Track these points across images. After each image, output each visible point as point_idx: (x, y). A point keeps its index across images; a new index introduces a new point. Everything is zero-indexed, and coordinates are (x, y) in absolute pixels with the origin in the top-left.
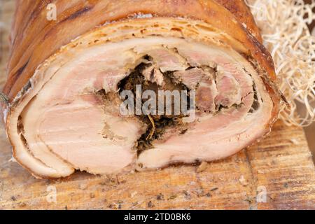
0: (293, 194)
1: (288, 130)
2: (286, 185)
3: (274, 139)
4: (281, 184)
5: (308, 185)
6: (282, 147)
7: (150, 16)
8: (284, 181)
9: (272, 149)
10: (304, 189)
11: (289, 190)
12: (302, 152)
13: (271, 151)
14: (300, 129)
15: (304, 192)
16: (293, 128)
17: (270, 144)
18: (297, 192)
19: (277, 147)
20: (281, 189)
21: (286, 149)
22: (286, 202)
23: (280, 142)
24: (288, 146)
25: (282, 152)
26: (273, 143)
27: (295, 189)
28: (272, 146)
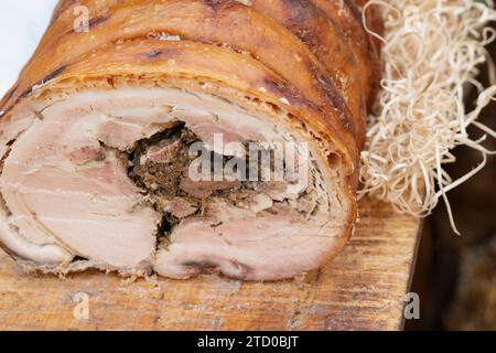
0: (359, 309)
1: (397, 219)
2: (355, 296)
3: (371, 230)
4: (351, 293)
5: (386, 301)
6: (377, 242)
7: (178, 38)
8: (356, 289)
9: (361, 243)
10: (378, 305)
11: (355, 303)
12: (401, 253)
13: (359, 245)
14: (414, 221)
15: (375, 309)
16: (405, 218)
17: (363, 236)
18: (365, 308)
19: (370, 241)
20: (346, 300)
21: (381, 246)
22: (344, 319)
23: (377, 234)
24: (385, 242)
25: (373, 249)
26: (368, 236)
27: (365, 304)
28: (365, 238)
